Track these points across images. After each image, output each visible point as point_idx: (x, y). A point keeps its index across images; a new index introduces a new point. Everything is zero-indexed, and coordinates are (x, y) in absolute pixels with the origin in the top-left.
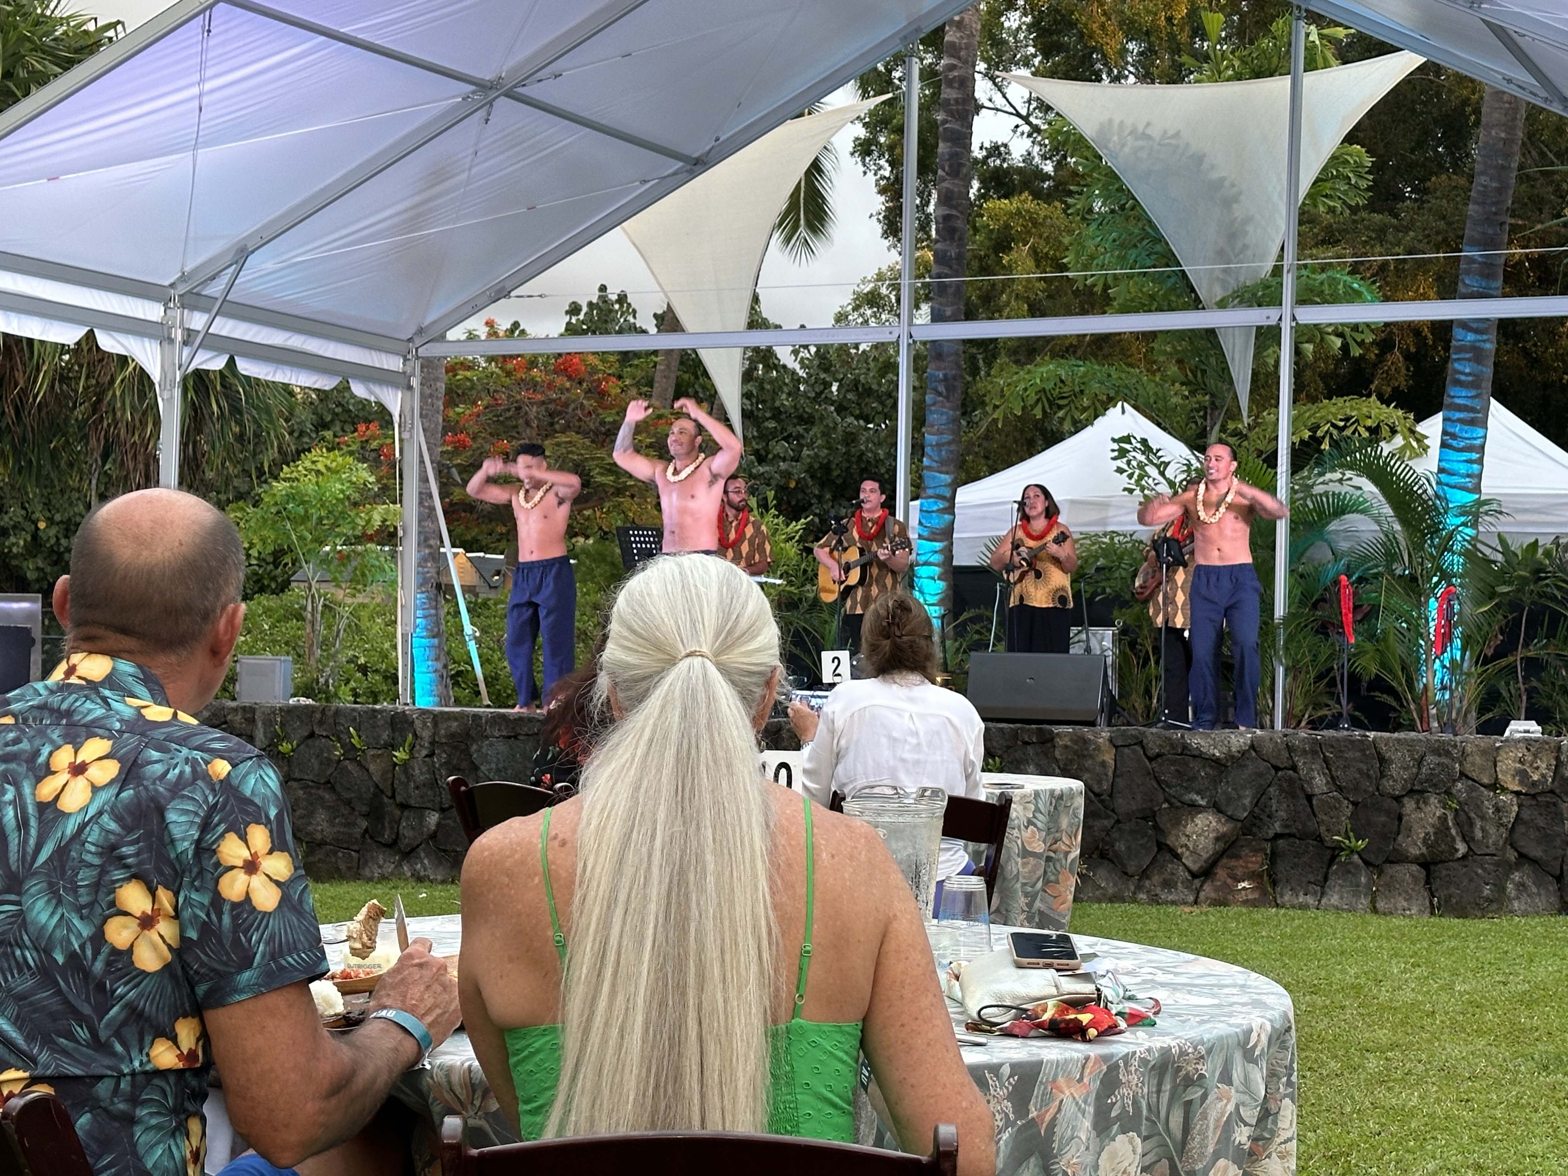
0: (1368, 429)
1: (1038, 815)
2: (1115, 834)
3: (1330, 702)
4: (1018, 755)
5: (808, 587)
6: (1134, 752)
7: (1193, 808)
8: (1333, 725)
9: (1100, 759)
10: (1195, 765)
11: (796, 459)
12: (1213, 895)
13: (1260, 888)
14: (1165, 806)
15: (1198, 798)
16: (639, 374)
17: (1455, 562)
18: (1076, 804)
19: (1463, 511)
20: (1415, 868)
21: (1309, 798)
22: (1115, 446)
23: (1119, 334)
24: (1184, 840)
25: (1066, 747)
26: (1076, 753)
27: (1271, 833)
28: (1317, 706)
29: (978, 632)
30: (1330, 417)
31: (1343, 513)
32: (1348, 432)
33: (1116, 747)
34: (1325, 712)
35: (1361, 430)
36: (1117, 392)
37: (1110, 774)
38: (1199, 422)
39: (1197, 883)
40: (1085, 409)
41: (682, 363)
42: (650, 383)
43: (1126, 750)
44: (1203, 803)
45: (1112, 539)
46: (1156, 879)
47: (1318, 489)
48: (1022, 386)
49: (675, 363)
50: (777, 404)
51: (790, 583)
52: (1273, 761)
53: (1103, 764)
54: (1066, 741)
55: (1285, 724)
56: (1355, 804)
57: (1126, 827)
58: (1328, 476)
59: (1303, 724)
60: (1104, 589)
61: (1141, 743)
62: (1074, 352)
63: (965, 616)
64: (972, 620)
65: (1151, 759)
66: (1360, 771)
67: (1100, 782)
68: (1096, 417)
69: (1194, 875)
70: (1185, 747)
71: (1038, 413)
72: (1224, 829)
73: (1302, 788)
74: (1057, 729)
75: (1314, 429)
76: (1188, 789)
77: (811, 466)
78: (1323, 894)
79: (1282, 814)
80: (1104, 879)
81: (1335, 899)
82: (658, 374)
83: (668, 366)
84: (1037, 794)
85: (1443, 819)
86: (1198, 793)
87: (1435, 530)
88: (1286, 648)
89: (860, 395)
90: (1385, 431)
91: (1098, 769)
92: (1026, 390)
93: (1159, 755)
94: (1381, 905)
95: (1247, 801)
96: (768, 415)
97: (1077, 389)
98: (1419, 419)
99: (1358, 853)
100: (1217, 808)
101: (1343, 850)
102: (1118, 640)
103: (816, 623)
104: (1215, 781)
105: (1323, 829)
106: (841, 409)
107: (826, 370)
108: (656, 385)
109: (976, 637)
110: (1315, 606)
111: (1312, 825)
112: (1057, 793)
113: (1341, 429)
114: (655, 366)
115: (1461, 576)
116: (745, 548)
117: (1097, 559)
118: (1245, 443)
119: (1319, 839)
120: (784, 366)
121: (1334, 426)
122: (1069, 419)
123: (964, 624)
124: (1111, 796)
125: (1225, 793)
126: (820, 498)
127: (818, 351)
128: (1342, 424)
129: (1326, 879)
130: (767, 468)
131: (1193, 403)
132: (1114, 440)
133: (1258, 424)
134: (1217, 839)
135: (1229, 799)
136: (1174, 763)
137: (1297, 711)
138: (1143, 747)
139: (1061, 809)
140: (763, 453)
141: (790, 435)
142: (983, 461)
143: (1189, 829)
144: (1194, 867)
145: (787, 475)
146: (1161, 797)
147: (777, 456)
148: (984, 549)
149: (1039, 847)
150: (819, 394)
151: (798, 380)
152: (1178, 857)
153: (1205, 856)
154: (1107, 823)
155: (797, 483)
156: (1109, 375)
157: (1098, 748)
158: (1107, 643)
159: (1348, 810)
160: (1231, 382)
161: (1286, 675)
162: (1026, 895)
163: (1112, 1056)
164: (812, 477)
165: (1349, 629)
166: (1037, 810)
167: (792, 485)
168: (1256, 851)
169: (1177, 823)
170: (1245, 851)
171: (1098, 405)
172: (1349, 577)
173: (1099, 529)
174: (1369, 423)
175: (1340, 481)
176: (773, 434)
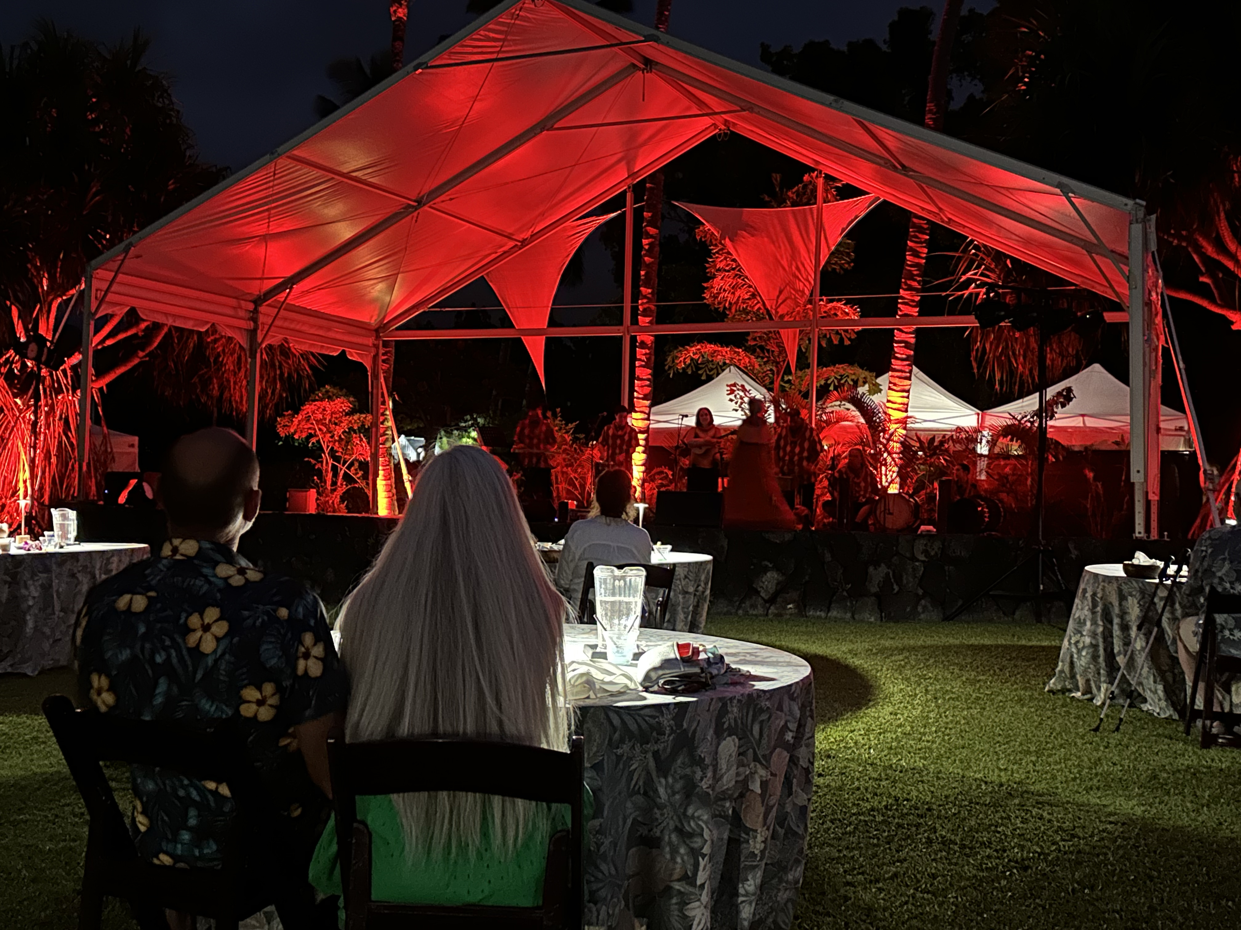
2: (727, 581)
7: (766, 570)
9: (721, 544)
10: (767, 547)
12: (776, 612)
13: (797, 607)
14: (752, 567)
15: (768, 564)
18: (709, 567)
19: (898, 421)
20: (873, 598)
21: (822, 564)
22: (729, 388)
24: (761, 584)
25: (704, 538)
26: (707, 540)
27: (804, 581)
29: (661, 479)
30: (834, 374)
31: (840, 421)
32: (842, 382)
33: (728, 538)
35: (849, 380)
36: (730, 362)
37: (726, 552)
39: (767, 605)
44: (770, 566)
46: (748, 603)
47: (829, 410)
53: (722, 547)
54: (704, 535)
56: (845, 567)
57: (733, 578)
58: (833, 403)
67: (720, 555)
68: (718, 374)
69: (766, 601)
70: (762, 538)
71: (690, 371)
72: (780, 579)
73: (819, 559)
74: (700, 529)
75: (827, 379)
76: (764, 560)
78: (829, 611)
79: (809, 572)
80: (722, 604)
81: (834, 613)
85: (887, 574)
86: (768, 561)
90: (861, 382)
91: (720, 549)
93: (749, 542)
94: (856, 617)
95: (792, 565)
97: (710, 359)
99: (846, 591)
100: (777, 568)
101: (839, 589)
104: (777, 555)
105: (829, 579)
111: (824, 577)
112: (700, 561)
113: (839, 380)
121: (836, 378)
122: (705, 376)
123: (654, 475)
124: (726, 561)
125: (781, 561)
128: (840, 377)
129: (830, 604)
134: (778, 584)
135: (784, 564)
139: (701, 570)
143: (764, 579)
144: (766, 598)
146: (750, 564)
149: (690, 589)
152: (758, 593)
153: (771, 591)
154: (723, 576)
157: (720, 539)
159: (841, 570)
160: (787, 357)
168: (796, 589)
169: (758, 576)
170: (791, 590)
171: (719, 368)
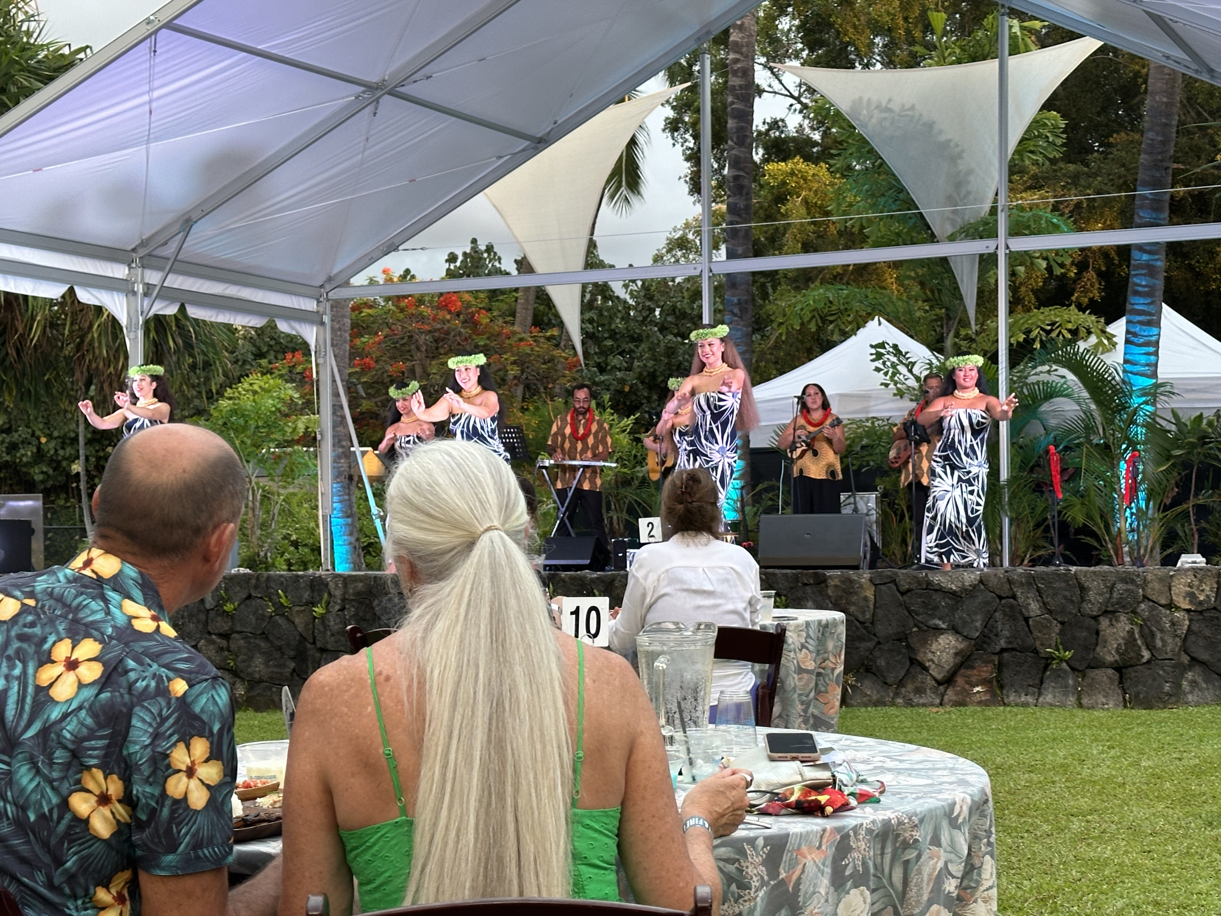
0: (1070, 331)
1: (809, 640)
2: (877, 653)
3: (1046, 545)
4: (800, 594)
5: (638, 468)
6: (889, 588)
7: (938, 631)
8: (1047, 562)
9: (863, 594)
10: (937, 597)
11: (629, 369)
12: (954, 698)
13: (990, 691)
14: (915, 629)
15: (940, 623)
16: (504, 307)
17: (1139, 432)
18: (839, 631)
19: (1144, 392)
20: (1110, 671)
21: (1026, 619)
22: (874, 351)
23: (875, 263)
24: (930, 656)
25: (836, 586)
26: (844, 590)
27: (998, 649)
28: (1036, 548)
29: (771, 499)
30: (1039, 323)
31: (1051, 397)
32: (1054, 335)
33: (875, 585)
34: (1041, 552)
35: (1065, 332)
36: (873, 309)
37: (872, 607)
38: (938, 329)
39: (942, 688)
40: (850, 323)
41: (538, 297)
42: (513, 314)
43: (883, 587)
44: (944, 626)
45: (873, 423)
46: (910, 687)
47: (1032, 379)
48: (799, 307)
49: (532, 297)
50: (613, 326)
51: (624, 466)
52: (998, 592)
53: (866, 599)
54: (836, 582)
55: (1012, 562)
56: (1062, 623)
57: (886, 647)
58: (1040, 369)
59: (1026, 562)
60: (868, 462)
61: (894, 581)
62: (841, 279)
63: (760, 487)
64: (766, 490)
65: (902, 594)
66: (1065, 597)
67: (863, 613)
68: (858, 328)
69: (939, 683)
70: (929, 583)
71: (813, 327)
72: (961, 646)
73: (1021, 612)
74: (829, 573)
75: (1028, 332)
76: (933, 617)
77: (641, 374)
78: (1040, 694)
79: (1006, 633)
80: (869, 688)
81: (1048, 698)
82: (519, 306)
83: (527, 300)
84: (808, 624)
85: (1131, 633)
86: (940, 619)
87: (1123, 407)
88: (1010, 504)
89: (677, 318)
90: (1082, 332)
91: (862, 603)
92: (802, 309)
93: (909, 590)
94: (1085, 701)
95: (978, 624)
96: (606, 335)
97: (842, 307)
98: (1108, 322)
99: (1066, 661)
100: (955, 630)
101: (1054, 659)
102: (880, 501)
103: (644, 496)
104: (953, 609)
105: (1038, 643)
106: (663, 329)
107: (651, 298)
108: (518, 315)
109: (770, 503)
110: (1031, 470)
111: (1029, 641)
112: (824, 622)
113: (1048, 332)
114: (516, 300)
115: (1144, 443)
116: (591, 440)
117: (861, 438)
118: (974, 346)
119: (1036, 651)
120: (618, 298)
121: (1043, 329)
122: (837, 331)
123: (760, 493)
124: (872, 623)
125: (961, 618)
126: (649, 399)
127: (643, 284)
128: (1049, 328)
129: (1042, 682)
130: (606, 377)
131: (932, 316)
132: (872, 346)
133: (984, 331)
134: (956, 654)
135: (965, 623)
136: (920, 596)
137: (1020, 552)
138: (896, 585)
139: (827, 635)
140: (603, 365)
141: (624, 351)
142: (773, 366)
143: (934, 647)
144: (939, 677)
145: (622, 381)
146: (911, 623)
147: (614, 367)
148: (773, 435)
149: (810, 665)
150: (645, 318)
151: (628, 308)
152: (926, 669)
153: (947, 667)
154: (870, 645)
155: (631, 387)
156: (867, 296)
157: (861, 587)
158: (872, 504)
159: (1057, 628)
160: (962, 299)
161: (1011, 525)
162: (802, 703)
163: (844, 827)
164: (642, 382)
165: (1058, 487)
166: (808, 636)
167: (627, 389)
168: (987, 662)
169: (925, 642)
170: (978, 663)
171: (860, 320)
172: (1056, 447)
173: (862, 416)
174: (1070, 326)
175: (1049, 372)
176: (611, 350)
